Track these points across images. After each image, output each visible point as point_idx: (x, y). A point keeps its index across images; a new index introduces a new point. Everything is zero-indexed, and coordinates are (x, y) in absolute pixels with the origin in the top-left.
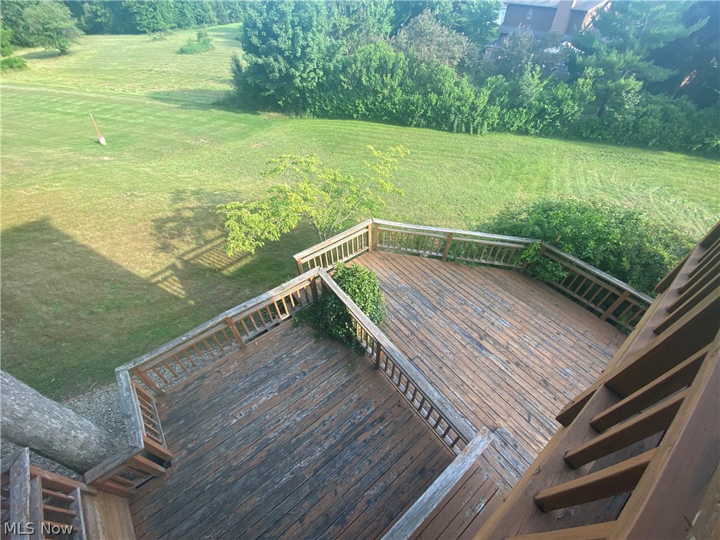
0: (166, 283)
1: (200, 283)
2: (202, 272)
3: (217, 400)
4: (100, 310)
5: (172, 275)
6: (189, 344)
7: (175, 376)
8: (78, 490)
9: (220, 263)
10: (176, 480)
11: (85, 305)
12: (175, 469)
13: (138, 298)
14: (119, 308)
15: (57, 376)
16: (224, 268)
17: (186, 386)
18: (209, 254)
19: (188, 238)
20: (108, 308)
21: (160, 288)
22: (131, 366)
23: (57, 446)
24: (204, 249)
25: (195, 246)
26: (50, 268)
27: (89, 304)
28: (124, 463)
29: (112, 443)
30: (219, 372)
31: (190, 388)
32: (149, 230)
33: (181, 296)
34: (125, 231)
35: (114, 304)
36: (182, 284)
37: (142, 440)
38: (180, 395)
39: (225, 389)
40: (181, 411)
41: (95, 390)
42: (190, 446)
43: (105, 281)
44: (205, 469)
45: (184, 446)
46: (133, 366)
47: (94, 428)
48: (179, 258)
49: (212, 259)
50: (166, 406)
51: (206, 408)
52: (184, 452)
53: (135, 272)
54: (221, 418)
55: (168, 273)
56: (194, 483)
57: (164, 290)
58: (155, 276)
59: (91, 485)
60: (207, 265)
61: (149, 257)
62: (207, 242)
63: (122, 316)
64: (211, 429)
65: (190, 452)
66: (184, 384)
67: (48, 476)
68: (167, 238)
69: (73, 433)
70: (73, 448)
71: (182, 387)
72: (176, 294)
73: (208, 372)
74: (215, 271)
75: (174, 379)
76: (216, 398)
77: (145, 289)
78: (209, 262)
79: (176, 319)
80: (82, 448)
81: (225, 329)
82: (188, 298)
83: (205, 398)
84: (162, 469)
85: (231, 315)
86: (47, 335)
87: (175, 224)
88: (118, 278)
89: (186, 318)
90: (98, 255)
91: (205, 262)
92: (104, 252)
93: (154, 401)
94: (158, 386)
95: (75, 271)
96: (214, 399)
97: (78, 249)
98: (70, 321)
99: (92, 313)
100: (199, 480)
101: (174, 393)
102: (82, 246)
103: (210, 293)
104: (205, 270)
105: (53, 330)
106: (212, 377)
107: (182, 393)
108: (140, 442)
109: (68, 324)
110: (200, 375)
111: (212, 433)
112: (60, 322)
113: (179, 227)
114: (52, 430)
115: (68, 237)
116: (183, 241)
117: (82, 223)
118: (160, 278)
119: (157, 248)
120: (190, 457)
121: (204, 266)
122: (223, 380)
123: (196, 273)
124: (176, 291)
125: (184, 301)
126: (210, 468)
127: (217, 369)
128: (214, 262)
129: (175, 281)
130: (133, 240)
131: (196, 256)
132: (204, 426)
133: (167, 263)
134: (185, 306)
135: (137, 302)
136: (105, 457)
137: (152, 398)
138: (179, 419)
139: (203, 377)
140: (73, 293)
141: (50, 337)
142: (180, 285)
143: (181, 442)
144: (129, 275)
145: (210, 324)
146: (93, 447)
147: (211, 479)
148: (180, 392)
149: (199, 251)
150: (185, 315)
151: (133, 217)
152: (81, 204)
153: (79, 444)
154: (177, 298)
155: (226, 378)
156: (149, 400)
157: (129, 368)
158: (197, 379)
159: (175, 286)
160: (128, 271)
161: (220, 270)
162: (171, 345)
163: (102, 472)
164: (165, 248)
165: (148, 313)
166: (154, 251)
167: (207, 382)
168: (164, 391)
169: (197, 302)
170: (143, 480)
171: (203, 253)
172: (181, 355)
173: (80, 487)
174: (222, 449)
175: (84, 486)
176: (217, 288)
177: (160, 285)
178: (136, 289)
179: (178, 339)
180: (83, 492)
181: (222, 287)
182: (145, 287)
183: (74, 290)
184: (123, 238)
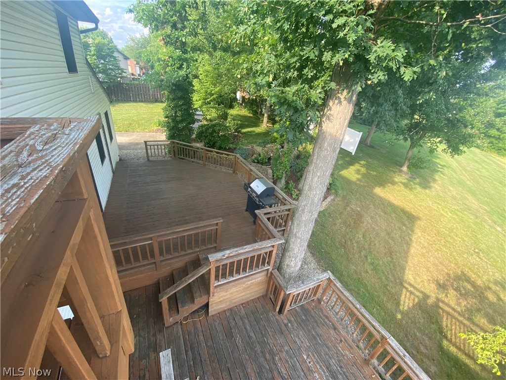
0: (408, 294)
1: (422, 321)
2: (434, 321)
3: (319, 341)
4: (370, 260)
5: (417, 297)
6: (356, 311)
7: (332, 308)
8: (269, 267)
9: (453, 337)
10: (272, 319)
11: (370, 252)
12: (277, 317)
13: (387, 278)
14: (375, 269)
15: (325, 252)
16: (450, 341)
17: (327, 317)
18: (457, 324)
19: (464, 303)
20: (372, 264)
21: (402, 291)
22: (332, 278)
23: (287, 254)
24: (461, 318)
25: (459, 309)
26: (386, 230)
27: (371, 254)
28: (280, 286)
29: (291, 279)
30: (341, 341)
31: (326, 320)
32: (451, 272)
33: (401, 307)
34: (439, 257)
35: (377, 266)
36: (414, 306)
37: (291, 292)
38: (321, 313)
39: (328, 348)
40: (311, 316)
41: (321, 270)
42: (289, 324)
43: (391, 257)
44: (276, 336)
45: (290, 321)
46: (332, 279)
47: (297, 268)
48: (438, 300)
49: (453, 327)
50: (313, 306)
51: (314, 333)
52: (286, 321)
53: (407, 272)
54: (307, 346)
55: (418, 294)
56: (269, 330)
57: (401, 293)
58: (410, 285)
59: (271, 273)
60: (444, 324)
61: (425, 277)
62: (469, 319)
63: (370, 272)
64: (299, 338)
65: (286, 325)
66: (328, 315)
67: (274, 253)
68: (452, 286)
69: (293, 259)
70: (287, 261)
71: (326, 314)
72: (402, 303)
73: (340, 332)
74: (441, 332)
75: (331, 308)
76: (321, 340)
77: (396, 281)
78: (449, 325)
79: (380, 306)
80: (287, 265)
81: (376, 339)
82: (402, 313)
83: (320, 332)
84: (278, 310)
85: (390, 342)
86: (346, 241)
87: (472, 289)
88: (397, 263)
89: (383, 314)
90: (409, 248)
91: (446, 322)
92: (412, 251)
93: (315, 298)
94: (324, 298)
95: (390, 241)
96: (320, 339)
97: (407, 238)
98: (357, 248)
99: (366, 257)
100: (270, 333)
101: (322, 310)
102: (411, 239)
103: (416, 331)
104: (438, 323)
105: (349, 243)
106: (336, 336)
107: (322, 316)
108: (289, 291)
109: (355, 248)
110: (336, 326)
111: (297, 340)
112: (355, 245)
113: (471, 293)
114: (293, 250)
115: (413, 231)
116: (458, 299)
117: (428, 234)
118: (411, 289)
119: (437, 281)
120: (283, 325)
121: (442, 322)
122: (335, 346)
123: (429, 315)
124: (404, 302)
125: (397, 309)
126: (276, 340)
127: (343, 340)
128: (451, 330)
129: (414, 300)
130: (434, 264)
131: (448, 313)
132: (301, 333)
133: (427, 292)
134: (394, 312)
135: (384, 278)
136: (284, 277)
137: (317, 296)
138: (305, 316)
139: (335, 329)
140: (375, 245)
141: (345, 243)
142: (411, 305)
143: (292, 318)
144: (403, 269)
145: (376, 324)
146: (288, 271)
147: (270, 341)
148: (322, 313)
149: (456, 315)
150: (385, 312)
151: (455, 259)
152: (444, 229)
153: (289, 263)
154: (398, 304)
155: (337, 347)
156: (315, 295)
157: (331, 277)
158: (333, 325)
159: (409, 300)
160: (406, 268)
161: (446, 337)
162: (351, 298)
163: (276, 276)
164: (442, 287)
165: (377, 287)
166: (434, 280)
167: (332, 332)
168: (322, 303)
169: (401, 320)
170: (273, 300)
171: (456, 318)
172: (352, 314)
173: (270, 268)
174: (286, 348)
175: (270, 270)
176: (424, 337)
177: (404, 291)
178: (393, 276)
179: (357, 302)
180: (268, 270)
181: (427, 341)
182: (398, 281)
183: (377, 245)
184: (431, 258)
